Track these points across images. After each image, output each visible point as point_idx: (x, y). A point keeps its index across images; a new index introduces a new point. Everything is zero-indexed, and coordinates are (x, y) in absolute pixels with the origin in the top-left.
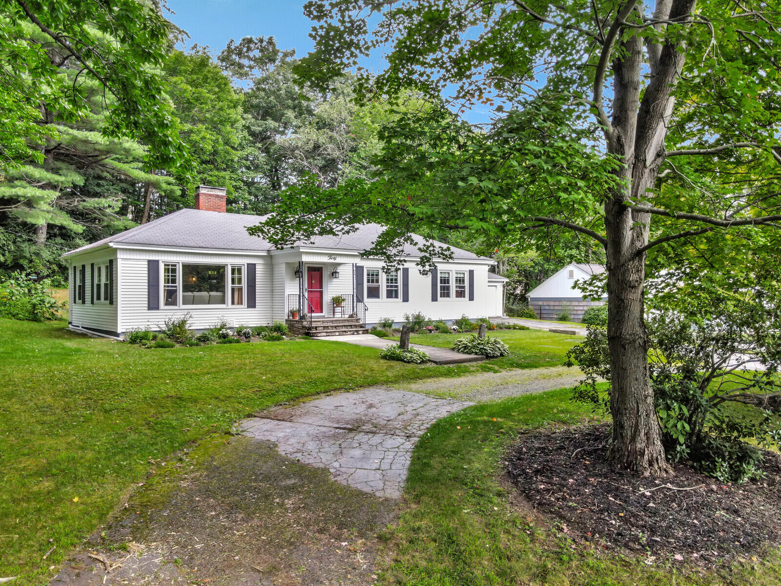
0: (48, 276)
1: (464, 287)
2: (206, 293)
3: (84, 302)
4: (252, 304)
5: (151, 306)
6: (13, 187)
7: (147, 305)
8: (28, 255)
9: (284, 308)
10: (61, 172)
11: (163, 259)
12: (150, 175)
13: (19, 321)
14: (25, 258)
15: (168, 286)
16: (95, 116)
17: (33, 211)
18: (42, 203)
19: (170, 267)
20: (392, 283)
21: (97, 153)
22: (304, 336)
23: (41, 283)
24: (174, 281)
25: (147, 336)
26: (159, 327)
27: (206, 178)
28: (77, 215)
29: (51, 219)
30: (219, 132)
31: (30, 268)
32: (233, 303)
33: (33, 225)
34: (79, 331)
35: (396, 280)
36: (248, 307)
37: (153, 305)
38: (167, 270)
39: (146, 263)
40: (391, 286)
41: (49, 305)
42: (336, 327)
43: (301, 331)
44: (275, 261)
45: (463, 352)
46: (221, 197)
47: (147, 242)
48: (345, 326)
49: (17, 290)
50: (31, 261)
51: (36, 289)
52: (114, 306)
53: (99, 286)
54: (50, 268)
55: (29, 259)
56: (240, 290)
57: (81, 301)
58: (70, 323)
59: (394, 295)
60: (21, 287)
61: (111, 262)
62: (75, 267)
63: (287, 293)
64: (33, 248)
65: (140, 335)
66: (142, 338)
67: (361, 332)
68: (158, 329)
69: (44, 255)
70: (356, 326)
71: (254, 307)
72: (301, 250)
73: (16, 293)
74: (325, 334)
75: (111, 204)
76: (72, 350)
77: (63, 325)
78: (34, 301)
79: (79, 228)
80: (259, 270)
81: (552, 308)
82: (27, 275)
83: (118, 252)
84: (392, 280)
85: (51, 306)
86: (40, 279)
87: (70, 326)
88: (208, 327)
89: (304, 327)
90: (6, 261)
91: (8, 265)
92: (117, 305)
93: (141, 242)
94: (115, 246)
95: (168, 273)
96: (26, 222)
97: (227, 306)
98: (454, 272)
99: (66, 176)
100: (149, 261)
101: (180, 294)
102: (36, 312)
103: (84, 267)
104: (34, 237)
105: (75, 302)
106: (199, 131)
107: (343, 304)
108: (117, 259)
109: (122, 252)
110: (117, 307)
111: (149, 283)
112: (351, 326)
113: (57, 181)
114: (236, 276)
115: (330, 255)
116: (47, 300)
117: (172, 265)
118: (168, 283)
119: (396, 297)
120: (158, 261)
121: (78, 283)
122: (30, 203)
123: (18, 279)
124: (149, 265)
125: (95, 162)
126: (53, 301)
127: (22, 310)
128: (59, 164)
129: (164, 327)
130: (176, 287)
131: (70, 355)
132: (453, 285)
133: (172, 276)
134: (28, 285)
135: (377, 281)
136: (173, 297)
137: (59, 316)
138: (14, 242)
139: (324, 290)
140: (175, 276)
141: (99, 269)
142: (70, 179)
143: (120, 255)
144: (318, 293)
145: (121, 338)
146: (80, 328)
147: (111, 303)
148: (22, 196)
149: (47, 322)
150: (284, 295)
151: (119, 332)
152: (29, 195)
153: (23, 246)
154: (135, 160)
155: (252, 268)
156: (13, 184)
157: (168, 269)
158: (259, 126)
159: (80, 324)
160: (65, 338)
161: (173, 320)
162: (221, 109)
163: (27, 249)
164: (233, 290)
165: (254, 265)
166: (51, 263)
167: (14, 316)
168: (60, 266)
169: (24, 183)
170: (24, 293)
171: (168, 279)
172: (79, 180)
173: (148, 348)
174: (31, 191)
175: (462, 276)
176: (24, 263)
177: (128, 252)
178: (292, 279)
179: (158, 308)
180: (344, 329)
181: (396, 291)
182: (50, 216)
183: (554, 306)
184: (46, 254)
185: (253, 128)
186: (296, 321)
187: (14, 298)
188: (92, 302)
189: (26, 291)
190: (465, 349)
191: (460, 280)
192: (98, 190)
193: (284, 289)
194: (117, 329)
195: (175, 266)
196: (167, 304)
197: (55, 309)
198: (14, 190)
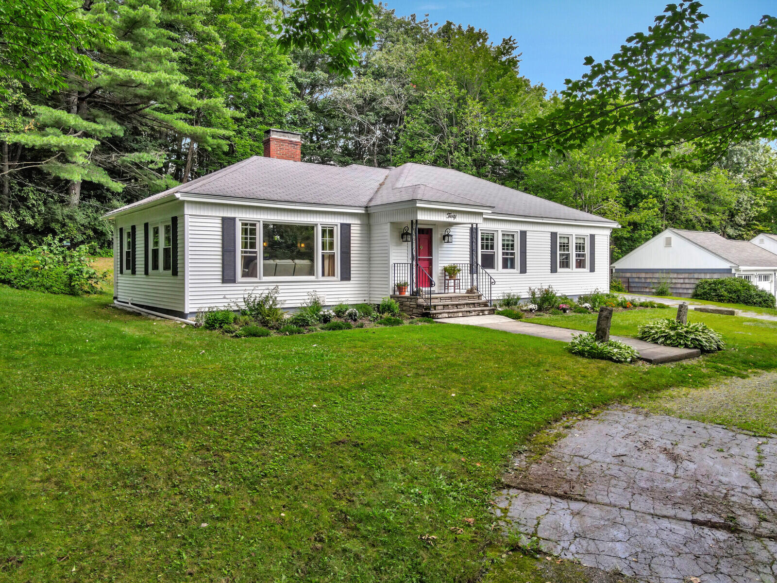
0: (82, 242)
1: (584, 255)
2: (291, 261)
3: (134, 273)
4: (346, 276)
5: (226, 278)
6: (44, 135)
7: (220, 277)
8: (60, 218)
9: (389, 281)
10: (98, 120)
11: (241, 216)
12: (196, 127)
13: (53, 295)
14: (57, 221)
15: (246, 252)
16: (137, 53)
17: (68, 166)
18: (78, 154)
19: (249, 227)
20: (507, 249)
21: (138, 101)
22: (421, 318)
23: (77, 249)
24: (253, 245)
25: (227, 318)
26: (237, 306)
27: (255, 132)
28: (114, 173)
29: (87, 175)
30: (269, 81)
31: (63, 232)
32: (323, 275)
33: (68, 181)
34: (129, 309)
35: (512, 245)
36: (343, 279)
37: (228, 277)
38: (245, 231)
39: (220, 221)
40: (507, 254)
41: (87, 276)
42: (457, 305)
43: (415, 311)
44: (372, 221)
45: (664, 344)
46: (296, 143)
47: (221, 194)
48: (467, 304)
49: (50, 258)
50: (64, 225)
51: (72, 257)
52: (179, 277)
53: (155, 252)
54: (85, 234)
55: (61, 223)
56: (332, 257)
57: (130, 271)
58: (115, 298)
59: (509, 265)
60: (55, 254)
61: (175, 220)
62: (121, 230)
63: (392, 262)
64: (66, 211)
65: (220, 316)
66: (222, 322)
67: (486, 312)
68: (237, 309)
69: (78, 218)
70: (479, 304)
71: (349, 279)
72: (418, 205)
73: (50, 261)
74: (446, 315)
75: (153, 159)
76: (137, 341)
77: (104, 299)
78: (71, 271)
79: (118, 186)
80: (356, 232)
81: (643, 280)
82: (61, 240)
83: (186, 205)
84: (508, 245)
85: (90, 277)
86: (74, 245)
87: (115, 302)
88: (299, 305)
89: (419, 306)
90: (36, 224)
91: (37, 230)
92: (184, 276)
93: (214, 193)
94: (182, 198)
95: (246, 234)
96: (59, 177)
97: (317, 277)
98: (574, 237)
99: (105, 125)
100: (224, 219)
101: (260, 262)
102: (73, 284)
103: (134, 228)
104: (66, 197)
105: (121, 272)
106: (248, 79)
107: (458, 276)
108: (183, 215)
109: (190, 205)
110: (184, 280)
111: (223, 247)
112: (474, 304)
113: (95, 130)
114: (327, 239)
115: (449, 213)
116: (85, 269)
117: (251, 225)
118: (246, 247)
119: (513, 267)
120: (234, 219)
121: (125, 249)
122: (64, 156)
123: (50, 245)
124: (223, 224)
125: (134, 112)
126: (92, 271)
127: (56, 281)
128: (95, 111)
129: (243, 306)
130: (255, 252)
131: (135, 349)
132: (573, 252)
133: (251, 239)
134: (62, 252)
135: (492, 248)
136: (251, 267)
137: (100, 290)
138: (45, 203)
139: (434, 258)
140: (255, 239)
141: (156, 231)
142: (109, 128)
143: (188, 211)
144: (427, 262)
145: (191, 320)
146: (130, 305)
147: (175, 273)
148: (55, 146)
149: (85, 296)
150: (389, 264)
151: (187, 311)
152: (63, 144)
153: (55, 207)
154: (182, 109)
155: (346, 228)
156: (44, 132)
157: (246, 229)
158: (306, 78)
159: (128, 299)
160: (116, 320)
161: (253, 296)
162: (272, 54)
163: (59, 211)
164: (323, 256)
165: (349, 225)
166: (86, 227)
167: (47, 289)
168: (95, 231)
169: (58, 131)
170: (58, 262)
171: (246, 243)
172: (118, 130)
173: (236, 336)
174: (65, 140)
175: (582, 241)
176: (56, 227)
177: (198, 206)
178: (398, 244)
179: (233, 281)
180: (466, 309)
181: (512, 260)
182: (86, 172)
183: (646, 278)
184: (80, 217)
185: (300, 80)
186: (407, 298)
187: (46, 267)
188: (146, 273)
189: (61, 259)
190: (666, 340)
191: (580, 247)
192: (136, 146)
193: (388, 257)
194: (184, 308)
195: (255, 225)
196: (244, 275)
197: (95, 280)
198: (45, 138)
